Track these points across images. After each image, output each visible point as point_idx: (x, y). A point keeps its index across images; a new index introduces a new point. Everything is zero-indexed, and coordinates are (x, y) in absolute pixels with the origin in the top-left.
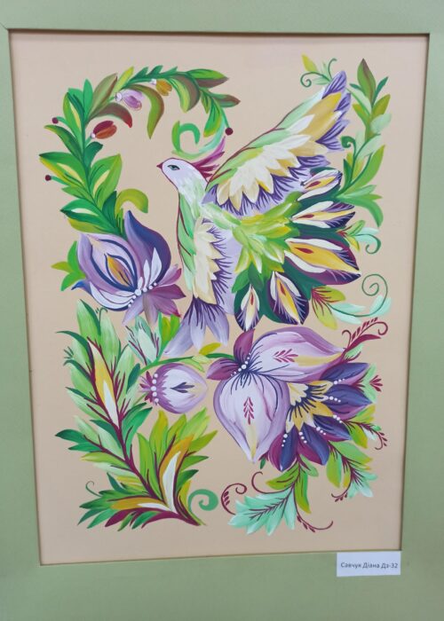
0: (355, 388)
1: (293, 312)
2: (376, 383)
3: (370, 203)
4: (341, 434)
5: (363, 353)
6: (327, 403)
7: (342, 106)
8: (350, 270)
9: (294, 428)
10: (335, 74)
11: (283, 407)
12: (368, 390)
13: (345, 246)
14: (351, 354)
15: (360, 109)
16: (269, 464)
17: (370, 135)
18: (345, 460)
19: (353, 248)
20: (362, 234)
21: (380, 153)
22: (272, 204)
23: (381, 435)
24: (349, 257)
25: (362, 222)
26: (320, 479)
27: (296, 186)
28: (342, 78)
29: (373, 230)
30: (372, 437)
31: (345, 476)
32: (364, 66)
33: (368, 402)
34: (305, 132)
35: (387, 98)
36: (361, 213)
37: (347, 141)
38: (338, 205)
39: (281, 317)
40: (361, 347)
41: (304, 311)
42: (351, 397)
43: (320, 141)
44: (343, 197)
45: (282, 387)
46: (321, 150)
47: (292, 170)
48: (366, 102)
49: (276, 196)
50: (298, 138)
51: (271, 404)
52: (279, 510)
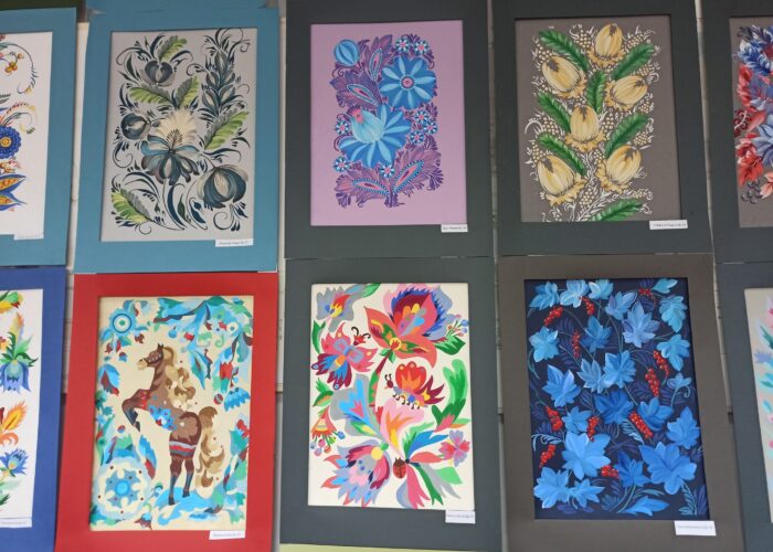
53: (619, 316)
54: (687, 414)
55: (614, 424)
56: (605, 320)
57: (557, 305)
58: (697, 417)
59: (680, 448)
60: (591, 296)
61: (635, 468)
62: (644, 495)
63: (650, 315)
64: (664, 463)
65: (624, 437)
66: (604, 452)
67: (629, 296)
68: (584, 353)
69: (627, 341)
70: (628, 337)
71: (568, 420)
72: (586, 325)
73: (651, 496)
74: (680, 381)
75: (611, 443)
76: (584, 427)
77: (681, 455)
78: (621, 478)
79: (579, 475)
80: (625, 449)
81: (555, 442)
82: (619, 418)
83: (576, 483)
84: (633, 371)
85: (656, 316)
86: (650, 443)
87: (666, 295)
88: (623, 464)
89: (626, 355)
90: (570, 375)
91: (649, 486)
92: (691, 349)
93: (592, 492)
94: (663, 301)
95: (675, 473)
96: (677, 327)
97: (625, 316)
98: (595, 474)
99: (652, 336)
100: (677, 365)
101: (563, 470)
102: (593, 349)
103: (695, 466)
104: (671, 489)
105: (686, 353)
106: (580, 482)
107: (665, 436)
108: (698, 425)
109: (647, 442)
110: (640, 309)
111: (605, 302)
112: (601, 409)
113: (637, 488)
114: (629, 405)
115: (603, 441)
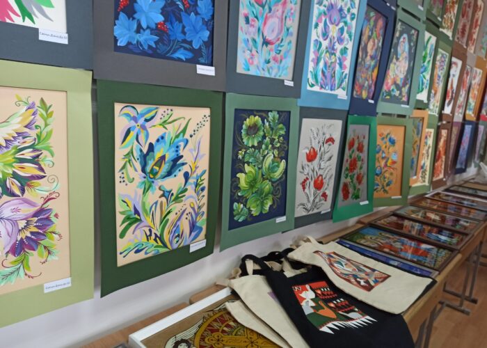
0: (48, 219)
1: (17, 192)
2: (56, 216)
3: (48, 149)
4: (43, 237)
5: (50, 205)
6: (36, 226)
7: (34, 114)
8: (42, 174)
9: (22, 239)
10: (30, 102)
11: (15, 230)
12: (53, 219)
13: (39, 165)
14: (45, 206)
15: (42, 116)
16: (10, 255)
17: (46, 125)
18: (45, 247)
19: (43, 166)
20: (46, 160)
21: (51, 131)
22: (5, 150)
23: (60, 235)
24: (41, 169)
25: (46, 156)
26: (34, 257)
27: (16, 143)
28: (33, 104)
29: (51, 159)
30: (56, 236)
31: (46, 253)
32: (42, 100)
33: (53, 223)
34: (19, 123)
35: (52, 112)
36: (45, 153)
37: (37, 127)
38: (35, 150)
39: (13, 195)
40: (49, 203)
41: (23, 191)
42: (46, 222)
43: (26, 127)
44: (37, 147)
45: (14, 223)
46: (26, 130)
47: (13, 137)
48: (44, 113)
49: (6, 147)
50: (16, 125)
51: (10, 230)
52: (16, 273)
59: (203, 19)
61: (177, 27)
62: (181, 47)
64: (194, 27)
65: (173, 4)
66: (160, 11)
73: (185, 49)
75: (165, 6)
77: (203, 24)
78: (170, 33)
79: (144, 25)
80: (173, 12)
83: (142, 31)
86: (188, 12)
88: (171, 23)
91: (184, 41)
93: (151, 39)
95: (199, 35)
98: (153, 26)
101: (134, 19)
103: (209, 33)
104: (196, 46)
106: (144, 30)
107: (196, 9)
108: (213, 6)
109: (186, 11)
113: (178, 41)
115: (161, 3)
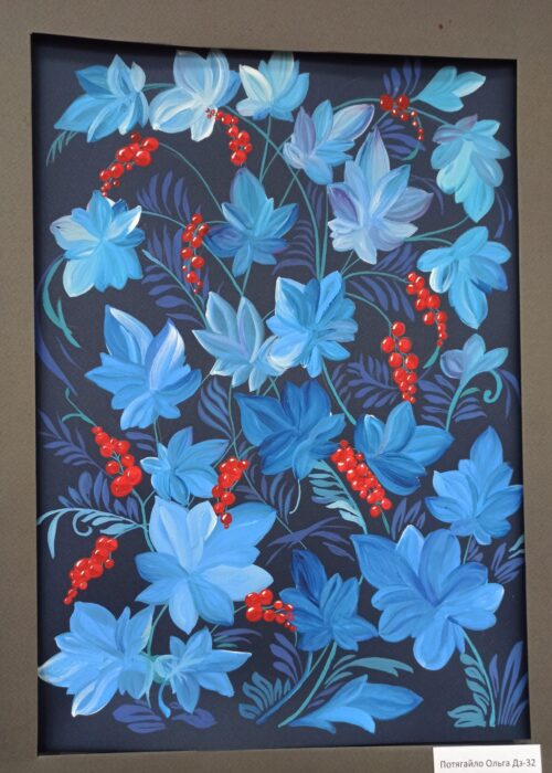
53: (320, 174)
54: (489, 448)
55: (289, 476)
56: (282, 183)
57: (142, 131)
58: (515, 456)
59: (464, 541)
60: (246, 109)
61: (338, 597)
62: (358, 672)
63: (404, 174)
64: (417, 582)
65: (312, 512)
66: (257, 553)
67: (353, 116)
68: (216, 276)
69: (339, 244)
70: (344, 235)
71: (159, 466)
72: (226, 197)
73: (377, 677)
74: (477, 358)
75: (276, 530)
76: (204, 485)
77: (466, 559)
78: (299, 625)
79: (184, 619)
80: (315, 545)
81: (118, 530)
82: (303, 460)
83: (174, 641)
84: (348, 330)
85: (423, 175)
86: (383, 528)
87: (453, 118)
88: (306, 588)
89: (333, 283)
90: (174, 338)
91: (373, 647)
92: (512, 268)
93: (214, 667)
94: (444, 134)
95: (445, 611)
96: (478, 208)
97: (338, 173)
98: (228, 616)
99: (408, 231)
100: (471, 312)
101: (137, 608)
102: (241, 266)
103: (499, 592)
104: (431, 657)
105: (497, 280)
106: (185, 637)
107: (424, 509)
108: (518, 478)
109: (375, 527)
110: (379, 154)
111: (282, 130)
112: (255, 433)
113: (341, 652)
114: (332, 423)
115: (256, 523)
